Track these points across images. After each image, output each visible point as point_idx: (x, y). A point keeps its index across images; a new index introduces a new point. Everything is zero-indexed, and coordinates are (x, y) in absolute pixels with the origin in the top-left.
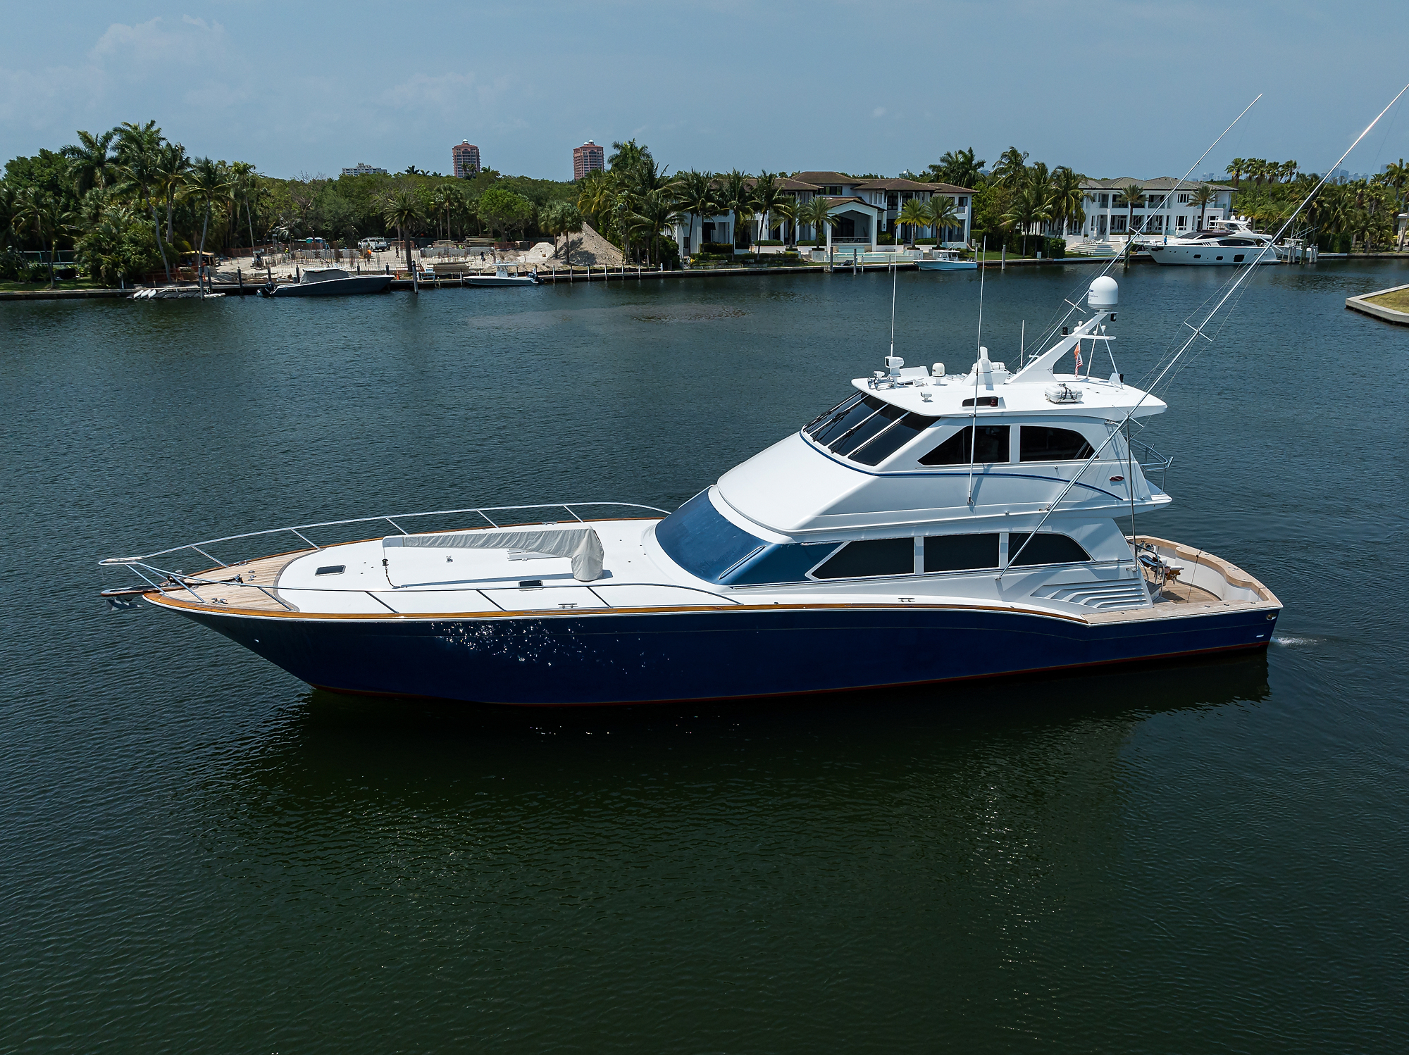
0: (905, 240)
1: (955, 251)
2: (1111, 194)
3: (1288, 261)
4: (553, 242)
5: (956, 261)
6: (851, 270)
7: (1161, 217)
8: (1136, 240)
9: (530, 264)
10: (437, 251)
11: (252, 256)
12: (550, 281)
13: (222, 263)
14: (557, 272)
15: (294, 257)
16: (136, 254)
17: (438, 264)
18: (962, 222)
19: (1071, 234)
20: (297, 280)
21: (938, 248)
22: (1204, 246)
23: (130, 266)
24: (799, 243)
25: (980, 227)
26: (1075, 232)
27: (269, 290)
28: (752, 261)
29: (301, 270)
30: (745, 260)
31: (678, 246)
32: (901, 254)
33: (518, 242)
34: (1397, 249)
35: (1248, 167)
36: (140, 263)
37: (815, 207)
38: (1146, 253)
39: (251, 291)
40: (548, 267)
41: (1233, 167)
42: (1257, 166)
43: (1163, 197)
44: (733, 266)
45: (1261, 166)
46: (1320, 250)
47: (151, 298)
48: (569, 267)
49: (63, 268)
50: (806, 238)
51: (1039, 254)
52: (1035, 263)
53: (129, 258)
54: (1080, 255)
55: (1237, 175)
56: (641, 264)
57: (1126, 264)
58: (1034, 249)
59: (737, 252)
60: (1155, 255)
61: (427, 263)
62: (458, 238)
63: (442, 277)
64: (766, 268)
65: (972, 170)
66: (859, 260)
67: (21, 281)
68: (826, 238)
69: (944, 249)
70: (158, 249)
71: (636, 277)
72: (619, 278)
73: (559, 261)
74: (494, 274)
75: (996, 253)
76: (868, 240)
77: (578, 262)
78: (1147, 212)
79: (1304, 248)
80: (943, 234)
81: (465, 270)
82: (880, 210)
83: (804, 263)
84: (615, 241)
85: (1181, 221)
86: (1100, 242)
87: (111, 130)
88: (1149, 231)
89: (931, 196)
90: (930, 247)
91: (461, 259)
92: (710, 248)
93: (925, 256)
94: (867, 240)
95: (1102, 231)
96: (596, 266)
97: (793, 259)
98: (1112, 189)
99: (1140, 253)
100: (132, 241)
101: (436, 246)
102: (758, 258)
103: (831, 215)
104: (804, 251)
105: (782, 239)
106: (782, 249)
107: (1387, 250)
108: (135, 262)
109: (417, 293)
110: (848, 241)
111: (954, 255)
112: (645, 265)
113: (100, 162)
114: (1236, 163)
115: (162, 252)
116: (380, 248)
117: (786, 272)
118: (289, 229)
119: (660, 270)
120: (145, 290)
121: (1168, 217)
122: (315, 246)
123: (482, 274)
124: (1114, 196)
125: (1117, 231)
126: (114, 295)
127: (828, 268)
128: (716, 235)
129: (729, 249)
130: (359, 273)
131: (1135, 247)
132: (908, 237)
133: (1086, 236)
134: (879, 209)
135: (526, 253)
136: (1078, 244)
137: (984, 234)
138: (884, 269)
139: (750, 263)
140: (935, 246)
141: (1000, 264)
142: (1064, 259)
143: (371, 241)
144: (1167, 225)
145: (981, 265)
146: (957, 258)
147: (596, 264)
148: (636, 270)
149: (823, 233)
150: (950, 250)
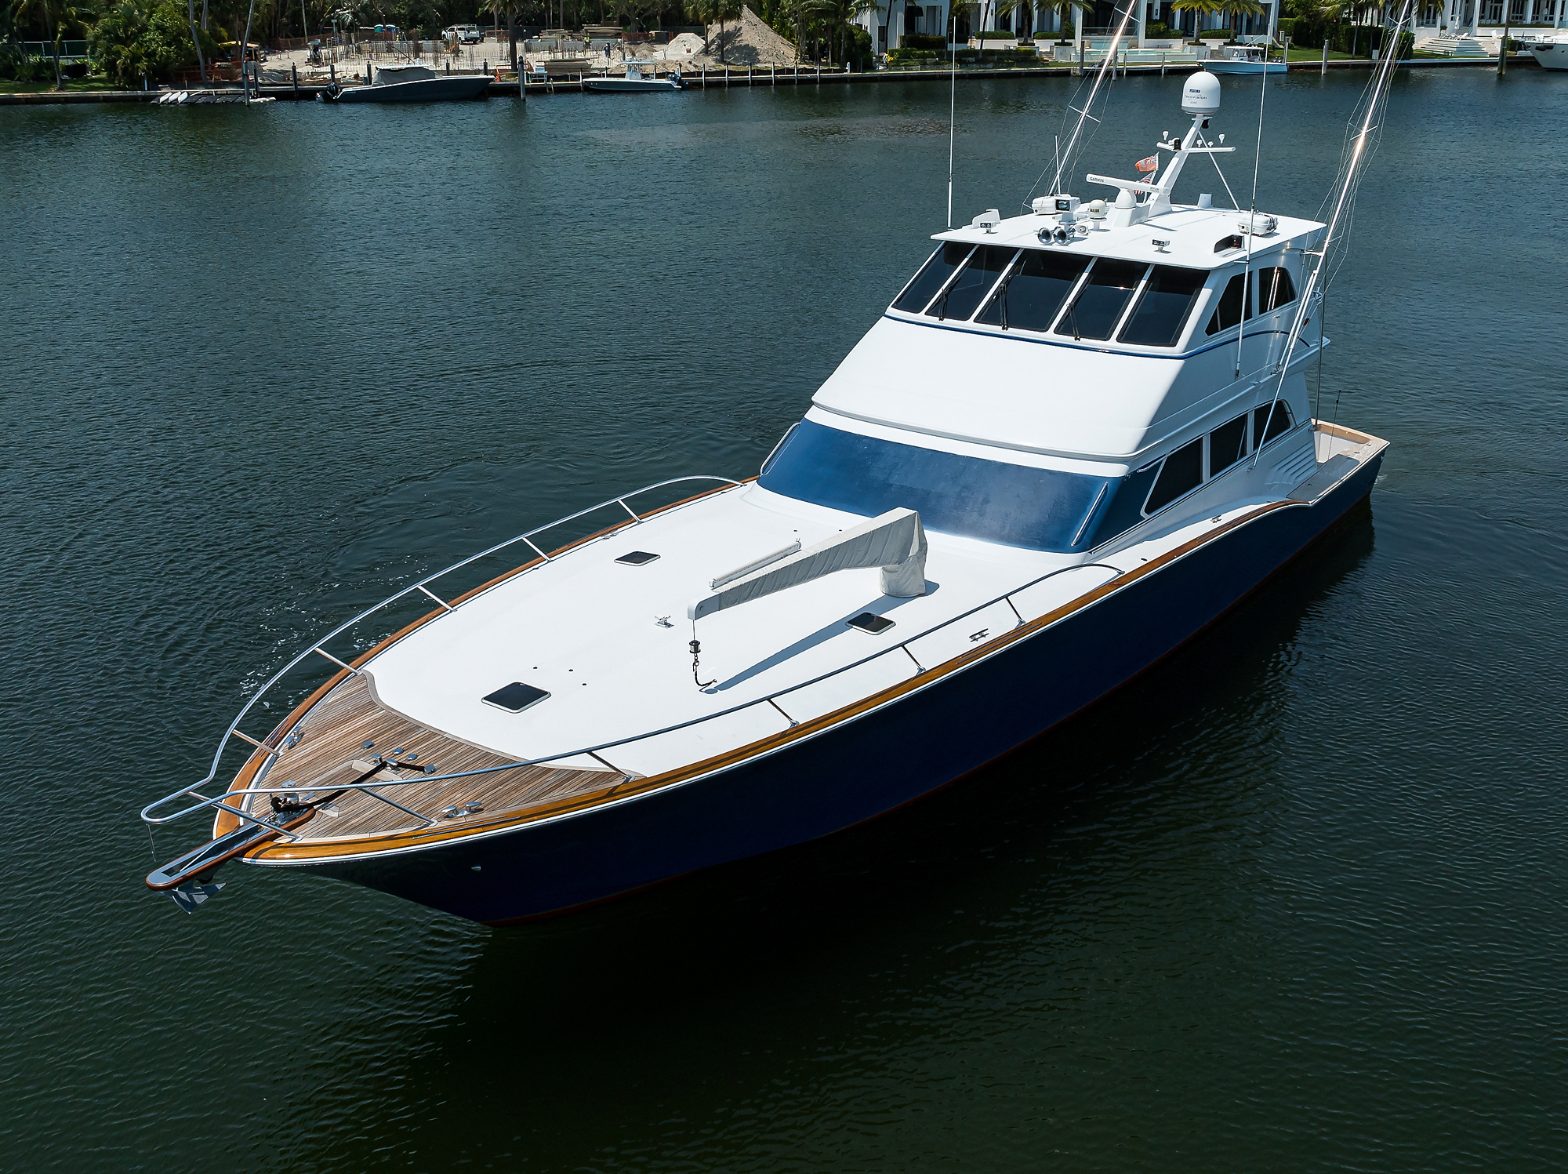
0: (1186, 32)
1: (1256, 48)
4: (701, 33)
5: (1257, 61)
7: (1553, 2)
8: (1514, 34)
9: (672, 62)
10: (546, 44)
11: (305, 47)
12: (699, 85)
13: (268, 58)
14: (707, 74)
15: (359, 51)
16: (163, 46)
17: (551, 61)
18: (1268, 7)
19: (1422, 25)
20: (368, 80)
21: (1232, 43)
23: (156, 61)
24: (1037, 35)
25: (1291, 14)
26: (1428, 23)
27: (331, 94)
28: (972, 59)
29: (373, 68)
30: (963, 57)
31: (870, 39)
32: (1178, 52)
33: (653, 32)
36: (168, 57)
38: (1528, 53)
39: (309, 95)
40: (696, 66)
47: (181, 103)
48: (723, 67)
49: (70, 62)
50: (1047, 27)
51: (1375, 53)
53: (155, 50)
54: (1433, 55)
56: (821, 64)
57: (1501, 69)
58: (1369, 47)
59: (952, 47)
60: (1538, 55)
61: (537, 60)
62: (573, 25)
63: (556, 79)
64: (991, 70)
66: (1120, 60)
67: (19, 79)
68: (1074, 28)
69: (1241, 44)
70: (190, 38)
71: (813, 81)
72: (791, 81)
73: (710, 59)
74: (623, 76)
75: (1313, 51)
76: (1134, 33)
77: (736, 59)
80: (1238, 23)
81: (586, 70)
83: (1045, 63)
84: (782, 30)
86: (1463, 36)
88: (1535, 22)
90: (1221, 42)
91: (579, 56)
92: (914, 41)
93: (1213, 54)
94: (1132, 32)
95: (1467, 22)
96: (759, 66)
97: (1027, 57)
99: (1521, 53)
100: (158, 27)
101: (544, 36)
102: (980, 56)
104: (1043, 46)
105: (1013, 30)
106: (1013, 44)
108: (161, 55)
109: (524, 100)
110: (1108, 33)
111: (1255, 53)
112: (827, 64)
115: (197, 43)
116: (472, 39)
117: (1018, 75)
118: (352, 13)
120: (173, 93)
121: (1563, 2)
122: (386, 36)
123: (609, 76)
125: (1489, 22)
126: (135, 99)
127: (1076, 70)
128: (922, 24)
129: (940, 44)
130: (448, 72)
131: (1516, 45)
132: (1189, 28)
133: (1443, 28)
135: (664, 47)
136: (1431, 39)
137: (1297, 24)
138: (1155, 73)
139: (969, 62)
140: (1228, 41)
141: (1320, 67)
142: (1412, 61)
143: (459, 29)
144: (1562, 13)
145: (1291, 68)
146: (1259, 57)
147: (759, 62)
148: (814, 71)
149: (1070, 22)
150: (1248, 46)
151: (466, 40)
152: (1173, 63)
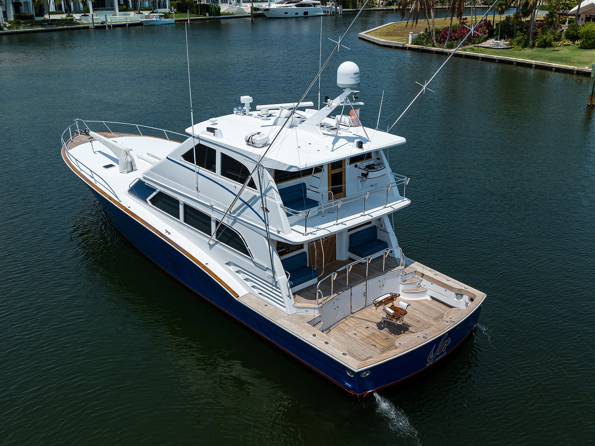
0: (134, 9)
1: (161, 14)
3: (329, 14)
5: (163, 19)
6: (105, 27)
8: (255, 5)
19: (223, 3)
21: (153, 12)
22: (288, 7)
24: (74, 12)
26: (225, 2)
28: (46, 23)
30: (41, 23)
32: (133, 17)
34: (377, 6)
38: (261, 12)
44: (35, 27)
46: (344, 8)
50: (78, 9)
51: (207, 14)
52: (206, 19)
54: (229, 14)
57: (252, 18)
58: (205, 12)
59: (37, 19)
60: (265, 13)
64: (55, 27)
66: (109, 21)
68: (89, 9)
69: (156, 13)
75: (184, 14)
79: (336, 7)
80: (155, 4)
83: (78, 24)
86: (238, 6)
90: (149, 12)
92: (20, 17)
93: (146, 17)
94: (113, 9)
95: (239, 1)
97: (71, 22)
99: (258, 12)
102: (50, 22)
104: (77, 16)
105: (64, 10)
106: (64, 16)
107: (373, 7)
110: (103, 10)
111: (161, 16)
117: (66, 29)
127: (91, 26)
128: (23, 9)
129: (31, 17)
131: (258, 9)
132: (136, 7)
133: (231, 4)
136: (227, 8)
137: (177, 4)
138: (124, 25)
139: (44, 25)
140: (151, 11)
141: (187, 20)
142: (221, 17)
145: (176, 21)
146: (163, 18)
149: (87, 6)
150: (159, 13)
152: (131, 21)
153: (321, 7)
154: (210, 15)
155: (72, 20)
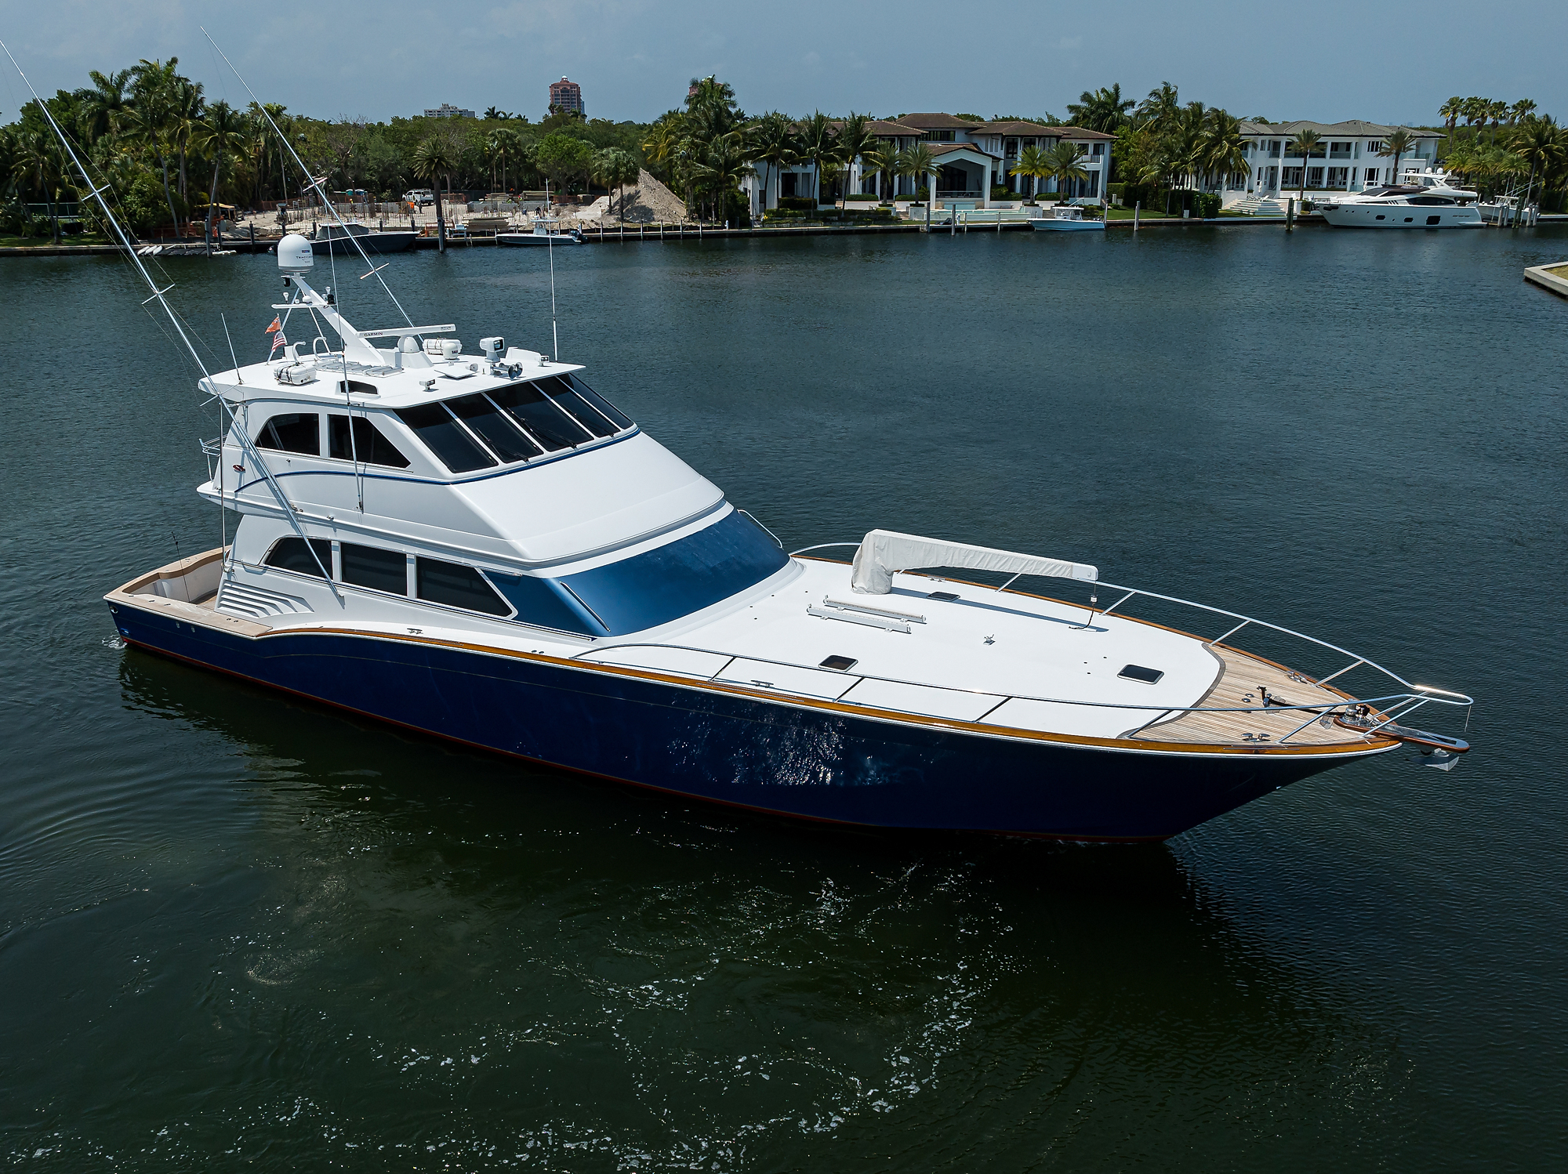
0: (1026, 195)
1: (1078, 208)
2: (1284, 141)
3: (1499, 224)
4: (609, 196)
5: (1080, 220)
6: (949, 230)
7: (1346, 169)
8: (1309, 196)
9: (579, 220)
11: (277, 208)
12: (597, 240)
13: (244, 217)
14: (605, 230)
16: (142, 207)
17: (475, 219)
18: (1095, 174)
19: (1233, 189)
20: (312, 236)
21: (1062, 204)
22: (1390, 204)
23: (137, 220)
24: (897, 197)
25: (1119, 180)
26: (1238, 187)
28: (835, 218)
29: (319, 225)
30: (826, 217)
31: (749, 200)
32: (1017, 212)
33: (581, 196)
35: (1467, 107)
36: (146, 217)
37: (915, 155)
38: (1320, 213)
39: (262, 249)
40: (597, 224)
41: (1448, 108)
42: (1475, 107)
43: (1349, 145)
44: (811, 224)
45: (1483, 107)
46: (1542, 210)
47: (156, 255)
48: (621, 224)
49: (68, 221)
50: (906, 192)
51: (1186, 213)
52: (1180, 223)
53: (135, 211)
54: (1238, 215)
55: (1454, 119)
56: (705, 222)
57: (1290, 227)
58: (1181, 207)
59: (821, 208)
60: (1328, 214)
61: (459, 218)
62: (515, 191)
63: (475, 234)
64: (850, 227)
65: (1116, 111)
66: (964, 219)
67: (25, 236)
68: (929, 192)
69: (1067, 205)
70: (166, 201)
71: (697, 236)
72: (677, 237)
73: (612, 217)
74: (532, 232)
75: (1130, 212)
76: (981, 195)
77: (634, 218)
78: (1327, 163)
79: (1520, 208)
80: (1071, 187)
81: (505, 228)
82: (996, 159)
83: (898, 220)
84: (680, 193)
85: (1371, 174)
86: (1265, 199)
87: (128, 68)
88: (1330, 186)
89: (1058, 142)
90: (1053, 203)
91: (500, 215)
92: (792, 202)
93: (1045, 213)
94: (978, 194)
95: (1272, 186)
96: (653, 223)
97: (883, 216)
98: (1285, 135)
99: (1314, 213)
100: (139, 192)
102: (843, 215)
103: (935, 165)
104: (900, 207)
105: (878, 193)
106: (875, 205)
108: (140, 216)
110: (958, 195)
111: (1077, 212)
112: (709, 222)
113: (116, 105)
114: (1452, 102)
115: (171, 205)
116: (426, 201)
117: (874, 231)
119: (725, 228)
120: (151, 247)
121: (1355, 169)
122: (353, 199)
123: (520, 232)
124: (1288, 144)
125: (1291, 186)
127: (924, 227)
128: (798, 188)
129: (811, 205)
130: (383, 229)
131: (1307, 206)
132: (1028, 191)
133: (1250, 191)
134: (994, 158)
136: (1237, 201)
138: (993, 229)
139: (833, 221)
140: (1058, 202)
141: (1132, 224)
142: (1217, 219)
143: (416, 193)
144: (1354, 179)
145: (1109, 225)
146: (1081, 216)
147: (654, 220)
148: (698, 228)
149: (926, 187)
150: (1073, 206)
151: (422, 202)
152: (1009, 221)
153: (1478, 207)
154: (1191, 216)
155: (888, 212)
